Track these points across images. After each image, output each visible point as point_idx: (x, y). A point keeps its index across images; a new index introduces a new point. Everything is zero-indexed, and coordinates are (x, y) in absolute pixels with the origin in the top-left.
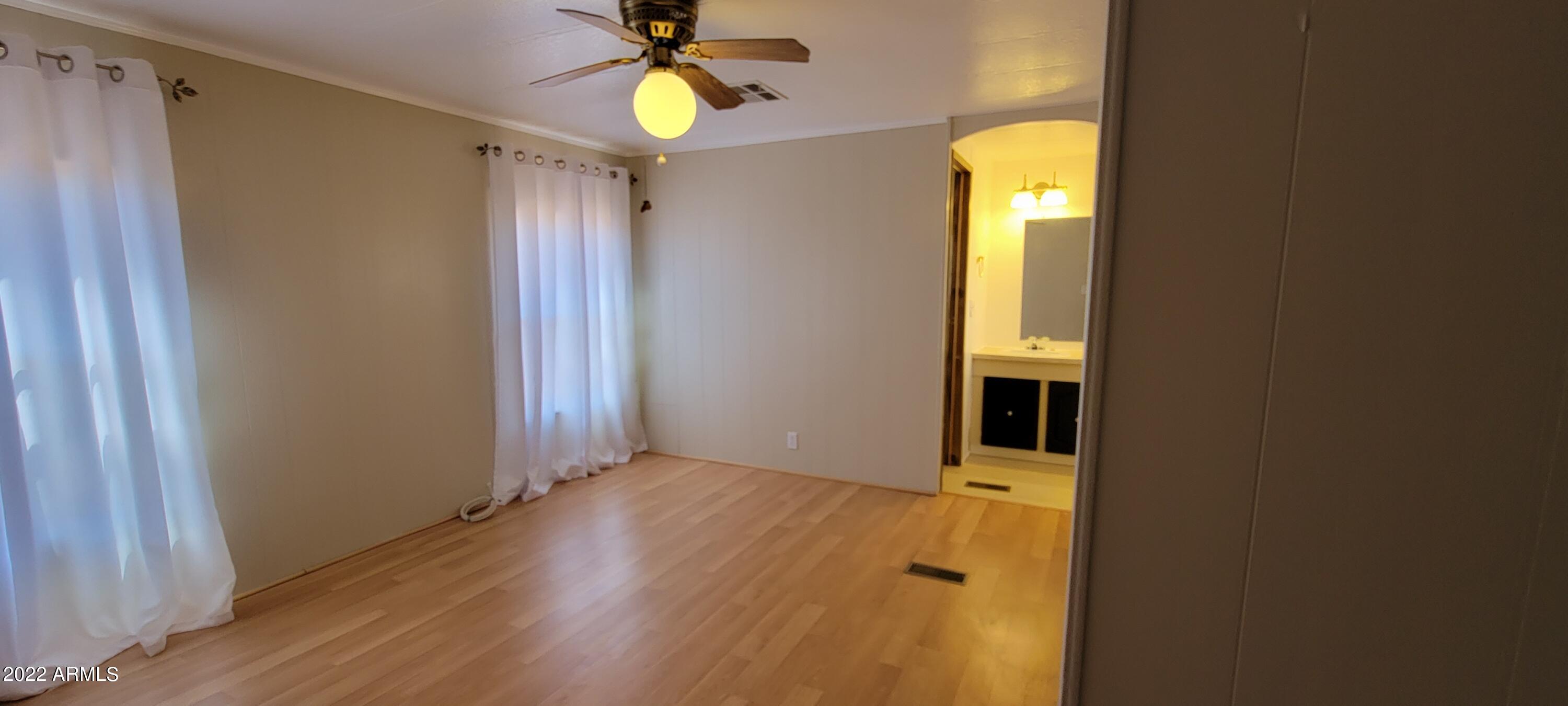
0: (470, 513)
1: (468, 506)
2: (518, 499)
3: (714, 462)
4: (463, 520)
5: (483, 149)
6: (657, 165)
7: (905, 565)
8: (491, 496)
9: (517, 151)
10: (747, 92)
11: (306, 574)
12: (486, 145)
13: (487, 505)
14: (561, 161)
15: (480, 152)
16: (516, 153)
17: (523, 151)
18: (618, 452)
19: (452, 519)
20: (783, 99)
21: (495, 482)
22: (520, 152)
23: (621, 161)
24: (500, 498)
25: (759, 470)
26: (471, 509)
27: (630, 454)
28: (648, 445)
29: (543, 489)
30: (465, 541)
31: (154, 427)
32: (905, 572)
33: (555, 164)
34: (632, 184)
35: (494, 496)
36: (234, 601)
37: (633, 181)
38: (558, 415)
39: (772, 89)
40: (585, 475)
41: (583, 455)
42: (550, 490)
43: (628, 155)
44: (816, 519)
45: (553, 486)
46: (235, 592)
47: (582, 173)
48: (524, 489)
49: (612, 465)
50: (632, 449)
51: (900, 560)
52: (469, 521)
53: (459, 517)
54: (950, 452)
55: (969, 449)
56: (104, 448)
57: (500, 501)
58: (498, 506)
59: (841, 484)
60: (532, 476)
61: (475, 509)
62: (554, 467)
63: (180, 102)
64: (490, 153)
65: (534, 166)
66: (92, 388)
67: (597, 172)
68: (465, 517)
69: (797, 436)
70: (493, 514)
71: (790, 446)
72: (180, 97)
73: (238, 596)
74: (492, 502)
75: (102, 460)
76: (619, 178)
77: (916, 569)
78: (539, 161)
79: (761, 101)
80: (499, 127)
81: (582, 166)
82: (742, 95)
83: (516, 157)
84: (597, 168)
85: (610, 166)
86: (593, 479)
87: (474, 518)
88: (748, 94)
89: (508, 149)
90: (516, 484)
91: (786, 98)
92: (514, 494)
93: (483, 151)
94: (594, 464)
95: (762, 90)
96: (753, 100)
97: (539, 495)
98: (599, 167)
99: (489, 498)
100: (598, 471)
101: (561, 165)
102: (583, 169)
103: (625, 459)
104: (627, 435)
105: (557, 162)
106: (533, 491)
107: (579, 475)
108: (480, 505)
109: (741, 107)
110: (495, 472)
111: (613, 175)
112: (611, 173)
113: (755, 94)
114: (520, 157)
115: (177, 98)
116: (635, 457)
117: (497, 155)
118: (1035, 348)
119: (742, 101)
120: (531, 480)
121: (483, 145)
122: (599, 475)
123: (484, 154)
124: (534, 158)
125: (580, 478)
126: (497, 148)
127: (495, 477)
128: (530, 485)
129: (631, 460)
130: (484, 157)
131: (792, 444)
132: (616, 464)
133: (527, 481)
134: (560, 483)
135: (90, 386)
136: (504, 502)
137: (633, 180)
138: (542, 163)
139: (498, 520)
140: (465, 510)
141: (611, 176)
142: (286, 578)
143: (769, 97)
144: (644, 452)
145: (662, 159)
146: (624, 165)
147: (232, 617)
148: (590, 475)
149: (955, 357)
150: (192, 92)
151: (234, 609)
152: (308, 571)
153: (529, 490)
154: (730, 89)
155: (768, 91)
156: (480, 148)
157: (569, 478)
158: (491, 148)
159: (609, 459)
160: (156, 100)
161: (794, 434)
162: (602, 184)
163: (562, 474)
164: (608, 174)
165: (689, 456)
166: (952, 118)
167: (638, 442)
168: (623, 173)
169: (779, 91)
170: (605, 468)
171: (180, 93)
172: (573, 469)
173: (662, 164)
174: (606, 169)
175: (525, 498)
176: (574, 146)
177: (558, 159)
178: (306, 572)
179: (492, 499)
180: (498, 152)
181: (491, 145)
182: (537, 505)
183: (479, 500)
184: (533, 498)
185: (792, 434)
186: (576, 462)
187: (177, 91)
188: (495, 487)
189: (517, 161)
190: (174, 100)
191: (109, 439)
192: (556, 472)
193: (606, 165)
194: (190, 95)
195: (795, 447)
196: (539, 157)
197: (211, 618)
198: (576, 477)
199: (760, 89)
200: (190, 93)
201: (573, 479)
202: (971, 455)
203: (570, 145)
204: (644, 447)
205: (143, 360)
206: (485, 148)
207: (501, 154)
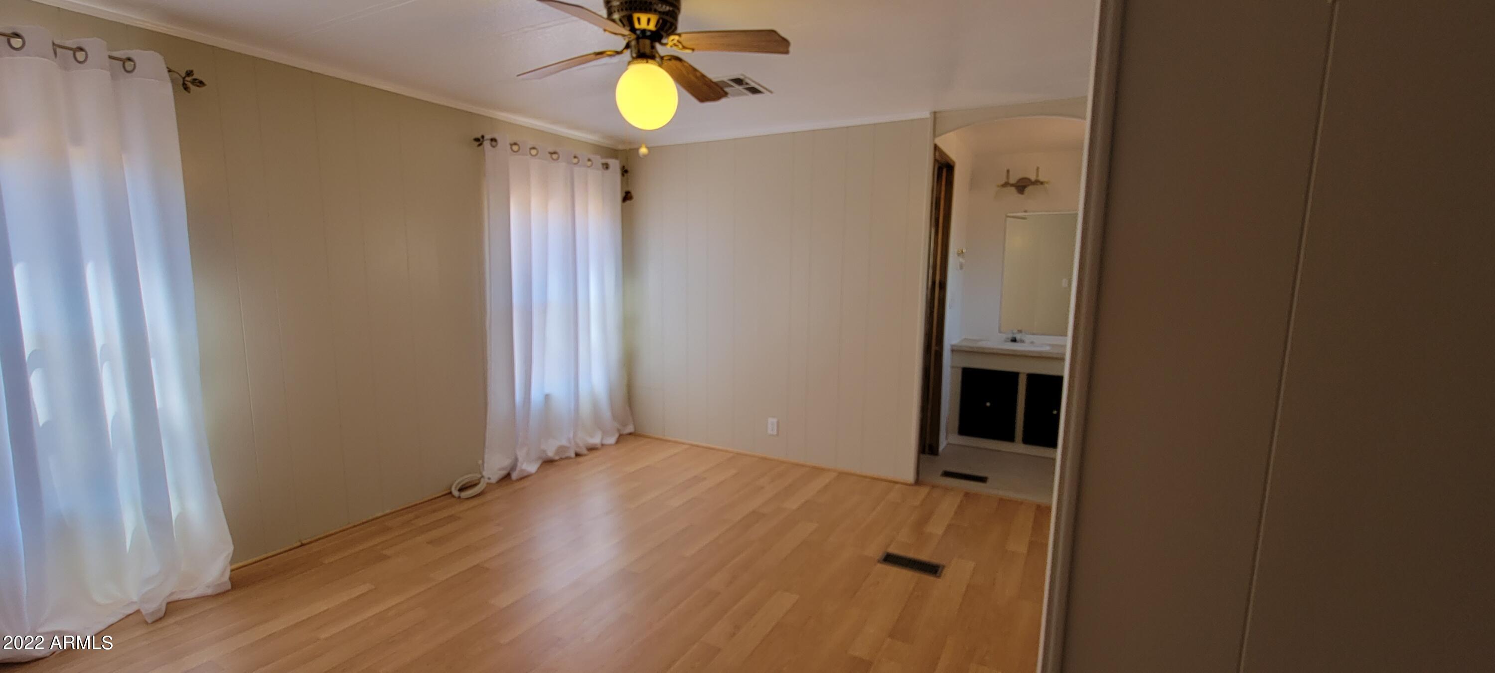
0: (461, 490)
1: (458, 484)
2: (508, 476)
3: (698, 446)
4: (453, 496)
5: (479, 141)
6: (640, 158)
7: (880, 554)
8: (481, 473)
9: (512, 142)
10: (732, 86)
11: (302, 545)
12: (483, 137)
13: (477, 482)
14: (555, 153)
15: (478, 143)
16: (512, 145)
17: (518, 143)
18: (605, 433)
19: (443, 496)
20: (768, 93)
21: (486, 460)
22: (515, 144)
23: (614, 153)
24: (490, 476)
25: (738, 454)
26: (463, 486)
27: (617, 436)
28: (635, 427)
29: (532, 468)
30: (452, 518)
31: (159, 405)
32: (879, 561)
33: (549, 155)
34: (623, 175)
35: (485, 473)
36: (232, 571)
37: (624, 173)
38: (547, 397)
39: (756, 83)
40: (573, 455)
41: (571, 435)
42: (539, 469)
43: (620, 147)
44: (792, 504)
45: (542, 464)
46: (232, 562)
47: (575, 164)
48: (513, 467)
49: (599, 446)
50: (619, 430)
51: (875, 550)
52: (459, 497)
53: (451, 493)
54: (927, 442)
55: (947, 438)
56: (112, 423)
57: (489, 479)
58: (488, 484)
59: (817, 471)
60: (521, 454)
61: (466, 486)
62: (543, 447)
63: (189, 92)
64: (487, 144)
65: (529, 157)
66: (102, 366)
67: (589, 163)
68: (456, 493)
69: (778, 423)
70: (483, 490)
71: (770, 432)
72: (189, 88)
73: (235, 566)
74: (482, 479)
75: (110, 433)
76: (611, 169)
77: (890, 559)
78: (534, 152)
79: (746, 95)
80: (496, 119)
81: (575, 157)
82: (727, 89)
83: (512, 150)
84: (589, 160)
85: (602, 157)
86: (580, 459)
87: (464, 494)
88: (733, 89)
89: (504, 140)
90: (506, 462)
91: (771, 92)
92: (504, 472)
93: (479, 143)
94: (581, 444)
95: (747, 84)
96: (740, 94)
97: (525, 474)
98: (592, 159)
99: (479, 476)
100: (584, 451)
101: (555, 156)
102: (575, 161)
103: (612, 440)
104: (615, 417)
105: (551, 153)
106: (522, 471)
107: (568, 454)
108: (470, 482)
109: (723, 101)
110: (486, 450)
111: (605, 167)
112: (603, 164)
113: (740, 88)
114: (515, 148)
115: (186, 88)
116: (621, 438)
117: (494, 147)
118: (1014, 340)
119: (726, 94)
120: (520, 459)
121: (479, 136)
122: (585, 455)
123: (480, 145)
124: (529, 150)
125: (568, 458)
126: (493, 140)
127: (486, 456)
128: (519, 464)
129: (618, 442)
130: (481, 147)
131: (772, 430)
132: (603, 445)
133: (516, 460)
134: (548, 463)
135: (99, 365)
136: (494, 480)
137: (625, 171)
138: (537, 154)
139: (489, 497)
140: (456, 488)
141: (603, 168)
142: (282, 550)
143: (754, 91)
144: (630, 434)
145: (643, 150)
146: (616, 158)
147: (229, 587)
148: (577, 455)
149: (934, 348)
150: (201, 84)
151: (231, 579)
152: (304, 542)
153: (518, 469)
154: (716, 84)
155: (753, 85)
156: (477, 140)
157: (557, 458)
158: (487, 140)
159: (596, 440)
160: (166, 90)
161: (775, 420)
162: (594, 176)
163: (551, 454)
164: (601, 166)
165: (673, 439)
166: (935, 113)
167: (625, 425)
168: (615, 164)
169: (765, 85)
170: (592, 449)
171: (189, 85)
172: (561, 449)
173: (645, 156)
174: (599, 160)
175: (514, 476)
176: (568, 138)
177: (552, 151)
178: (302, 543)
179: (482, 477)
180: (494, 143)
181: (487, 137)
182: (525, 483)
183: (468, 478)
184: (522, 476)
185: (772, 421)
186: (564, 442)
187: (186, 83)
188: (485, 465)
189: (512, 152)
190: (184, 91)
191: (118, 416)
192: (544, 451)
193: (598, 157)
194: (198, 86)
195: (775, 433)
196: (534, 148)
197: (208, 587)
198: (564, 456)
199: (744, 83)
200: (198, 84)
201: (561, 459)
202: (948, 444)
203: (564, 137)
204: (630, 429)
205: (150, 339)
206: (481, 140)
207: (497, 144)
